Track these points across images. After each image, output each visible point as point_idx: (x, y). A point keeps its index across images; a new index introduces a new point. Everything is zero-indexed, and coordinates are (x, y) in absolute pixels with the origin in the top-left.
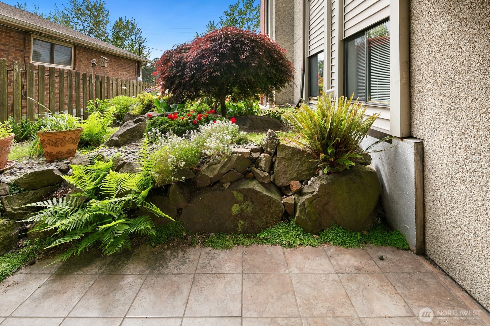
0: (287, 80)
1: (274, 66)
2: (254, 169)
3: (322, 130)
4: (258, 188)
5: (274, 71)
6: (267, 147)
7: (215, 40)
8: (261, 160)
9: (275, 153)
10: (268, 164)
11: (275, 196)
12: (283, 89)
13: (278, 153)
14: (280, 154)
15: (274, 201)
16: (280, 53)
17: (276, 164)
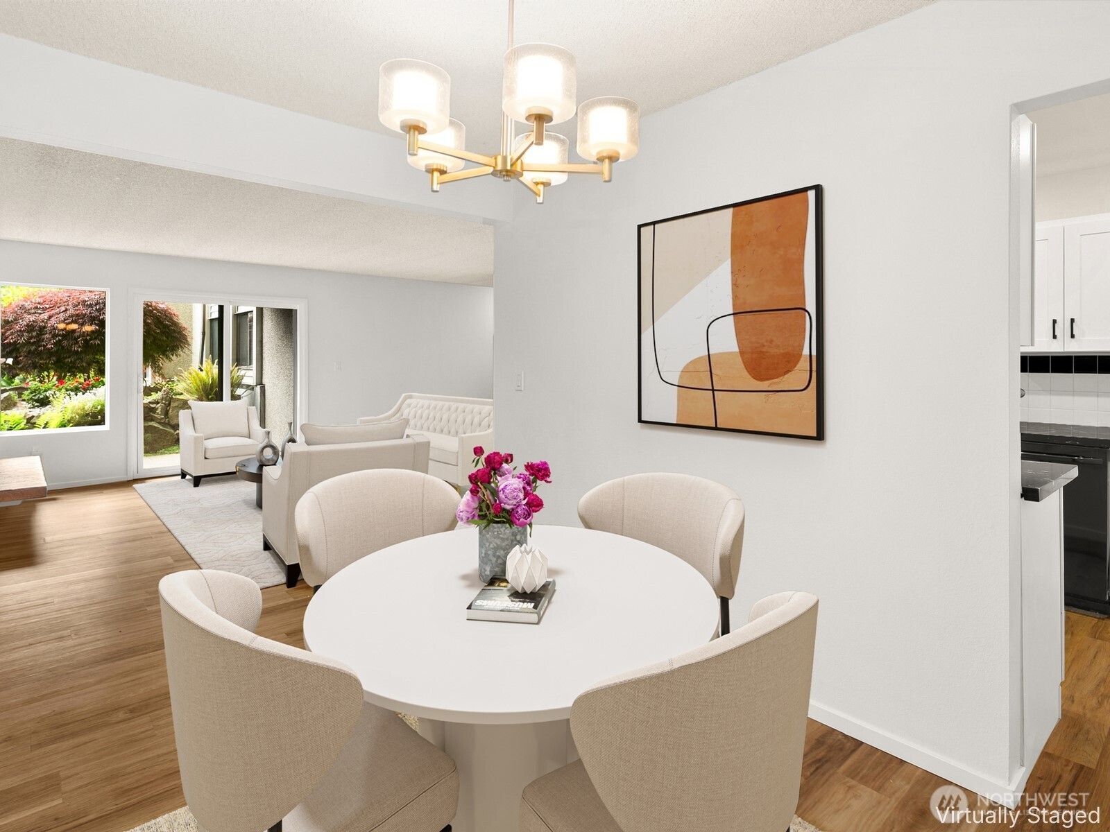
0: (182, 347)
1: (164, 333)
2: (151, 414)
3: (205, 384)
4: (156, 425)
5: (165, 338)
6: (162, 400)
7: (91, 306)
8: (157, 408)
9: (169, 404)
10: (164, 412)
11: (172, 431)
12: (174, 358)
13: (172, 403)
14: (173, 405)
15: (170, 432)
16: (171, 319)
17: (170, 411)
